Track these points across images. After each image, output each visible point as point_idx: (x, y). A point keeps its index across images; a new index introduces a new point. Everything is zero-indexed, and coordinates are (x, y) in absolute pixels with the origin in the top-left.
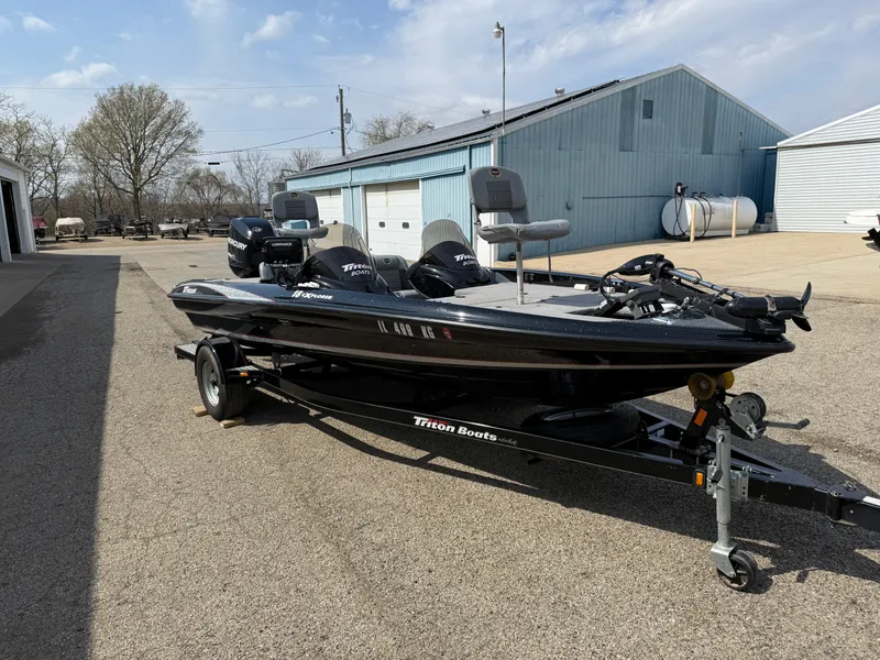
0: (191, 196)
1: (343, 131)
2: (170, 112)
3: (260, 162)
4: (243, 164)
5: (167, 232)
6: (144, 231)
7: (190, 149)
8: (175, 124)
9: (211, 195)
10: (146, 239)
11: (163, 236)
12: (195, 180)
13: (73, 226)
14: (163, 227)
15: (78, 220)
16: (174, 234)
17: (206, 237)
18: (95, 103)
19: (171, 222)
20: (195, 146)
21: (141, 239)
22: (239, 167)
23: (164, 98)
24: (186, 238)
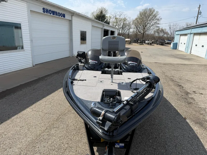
0: (157, 35)
1: (197, 17)
2: (155, 14)
3: (176, 26)
4: (171, 27)
5: (147, 43)
6: (142, 42)
7: (158, 23)
8: (155, 17)
9: (161, 34)
10: (142, 44)
11: (146, 44)
12: (158, 31)
13: (128, 41)
14: (146, 42)
15: (129, 39)
16: (148, 43)
17: (155, 45)
18: (139, 13)
19: (149, 41)
20: (159, 22)
21: (141, 44)
22: (170, 28)
23: (154, 11)
24: (151, 45)
